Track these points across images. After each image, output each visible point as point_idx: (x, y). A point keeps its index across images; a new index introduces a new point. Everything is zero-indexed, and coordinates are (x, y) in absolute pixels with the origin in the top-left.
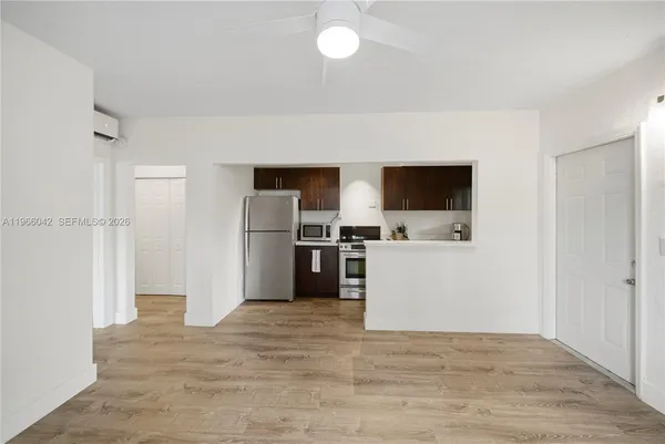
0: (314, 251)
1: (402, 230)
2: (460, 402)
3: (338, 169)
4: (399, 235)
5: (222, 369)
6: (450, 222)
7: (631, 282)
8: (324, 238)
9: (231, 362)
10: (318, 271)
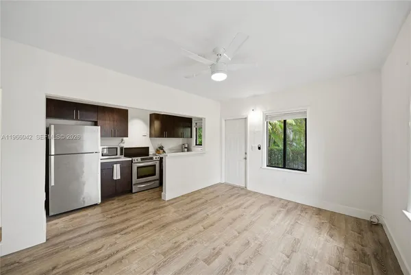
0: (115, 166)
1: (161, 148)
2: (220, 207)
3: (127, 111)
4: (161, 151)
5: (102, 253)
6: (181, 143)
7: (246, 159)
8: (118, 156)
9: (105, 247)
10: (119, 177)
